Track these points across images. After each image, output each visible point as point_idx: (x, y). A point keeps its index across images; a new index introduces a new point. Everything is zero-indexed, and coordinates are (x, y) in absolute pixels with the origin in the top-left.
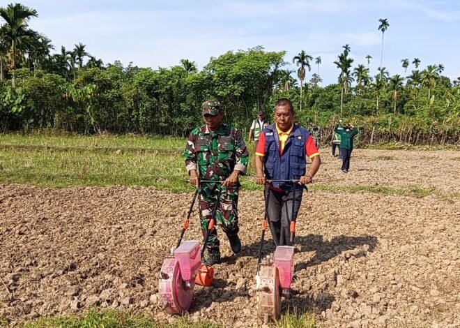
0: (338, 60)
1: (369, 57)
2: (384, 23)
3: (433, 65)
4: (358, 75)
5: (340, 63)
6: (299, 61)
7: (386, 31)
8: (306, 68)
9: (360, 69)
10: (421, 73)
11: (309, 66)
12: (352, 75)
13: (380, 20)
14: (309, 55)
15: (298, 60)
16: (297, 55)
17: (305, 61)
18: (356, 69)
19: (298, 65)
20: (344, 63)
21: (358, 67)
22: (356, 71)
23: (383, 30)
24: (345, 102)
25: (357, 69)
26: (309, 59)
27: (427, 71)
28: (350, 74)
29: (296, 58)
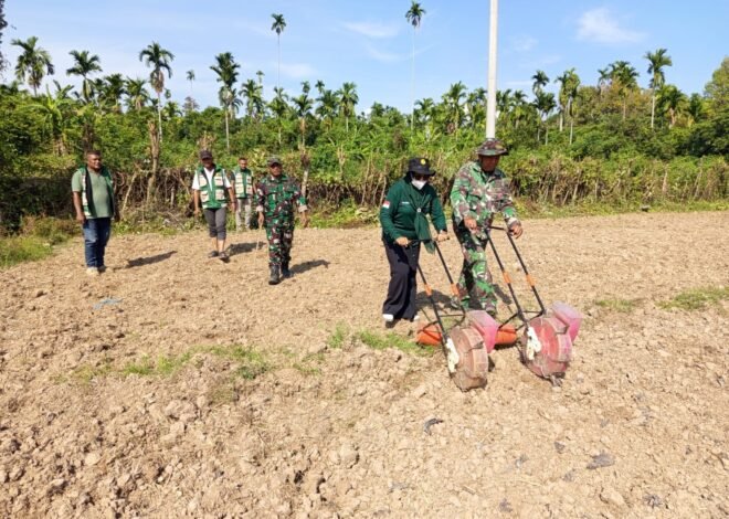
0: (217, 64)
1: (260, 73)
2: (279, 20)
3: (350, 83)
4: (248, 94)
5: (220, 70)
6: (151, 59)
7: (282, 33)
8: (163, 70)
9: (250, 87)
10: (336, 94)
11: (168, 68)
12: (240, 94)
13: (274, 16)
14: (167, 50)
15: (147, 56)
16: (147, 49)
17: (161, 59)
18: (244, 85)
19: (149, 66)
20: (227, 69)
21: (247, 83)
22: (245, 88)
23: (278, 31)
24: (232, 132)
25: (246, 86)
26: (168, 58)
27: (343, 90)
28: (237, 94)
29: (145, 52)
